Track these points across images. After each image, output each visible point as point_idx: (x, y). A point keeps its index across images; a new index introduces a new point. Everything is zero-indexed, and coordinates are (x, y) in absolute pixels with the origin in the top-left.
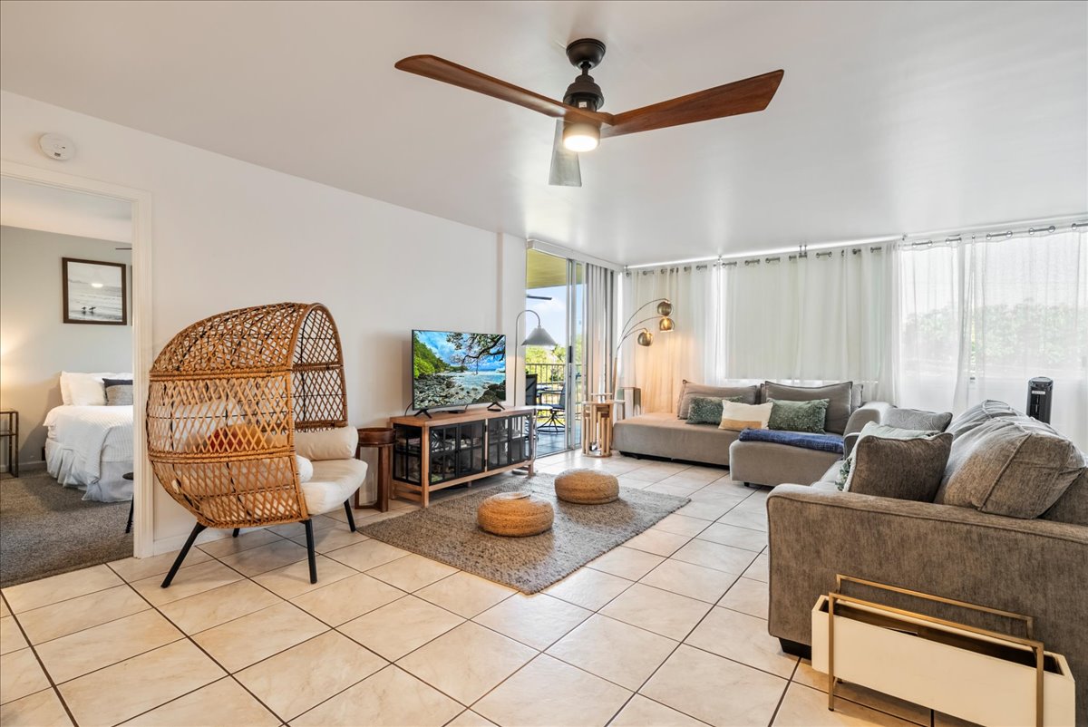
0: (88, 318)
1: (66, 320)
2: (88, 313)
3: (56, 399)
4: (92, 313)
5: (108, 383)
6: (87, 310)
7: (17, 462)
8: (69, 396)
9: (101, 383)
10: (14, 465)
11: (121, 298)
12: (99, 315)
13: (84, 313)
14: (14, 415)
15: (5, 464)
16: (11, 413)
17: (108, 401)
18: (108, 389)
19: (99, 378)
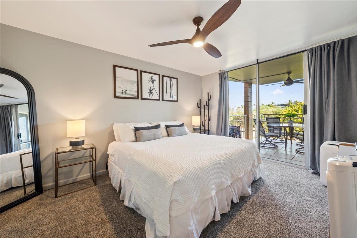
0: (124, 96)
1: (116, 97)
2: (124, 93)
3: (112, 138)
4: (126, 93)
5: (136, 129)
6: (124, 91)
7: (96, 171)
8: (119, 136)
9: (133, 129)
10: (94, 173)
11: (137, 86)
12: (129, 94)
13: (122, 93)
14: (94, 149)
15: (90, 173)
16: (92, 148)
17: (137, 140)
18: (137, 132)
19: (132, 126)
